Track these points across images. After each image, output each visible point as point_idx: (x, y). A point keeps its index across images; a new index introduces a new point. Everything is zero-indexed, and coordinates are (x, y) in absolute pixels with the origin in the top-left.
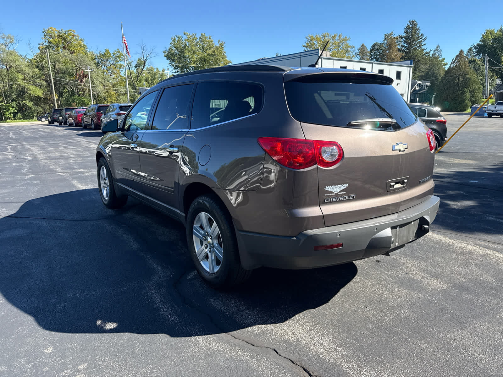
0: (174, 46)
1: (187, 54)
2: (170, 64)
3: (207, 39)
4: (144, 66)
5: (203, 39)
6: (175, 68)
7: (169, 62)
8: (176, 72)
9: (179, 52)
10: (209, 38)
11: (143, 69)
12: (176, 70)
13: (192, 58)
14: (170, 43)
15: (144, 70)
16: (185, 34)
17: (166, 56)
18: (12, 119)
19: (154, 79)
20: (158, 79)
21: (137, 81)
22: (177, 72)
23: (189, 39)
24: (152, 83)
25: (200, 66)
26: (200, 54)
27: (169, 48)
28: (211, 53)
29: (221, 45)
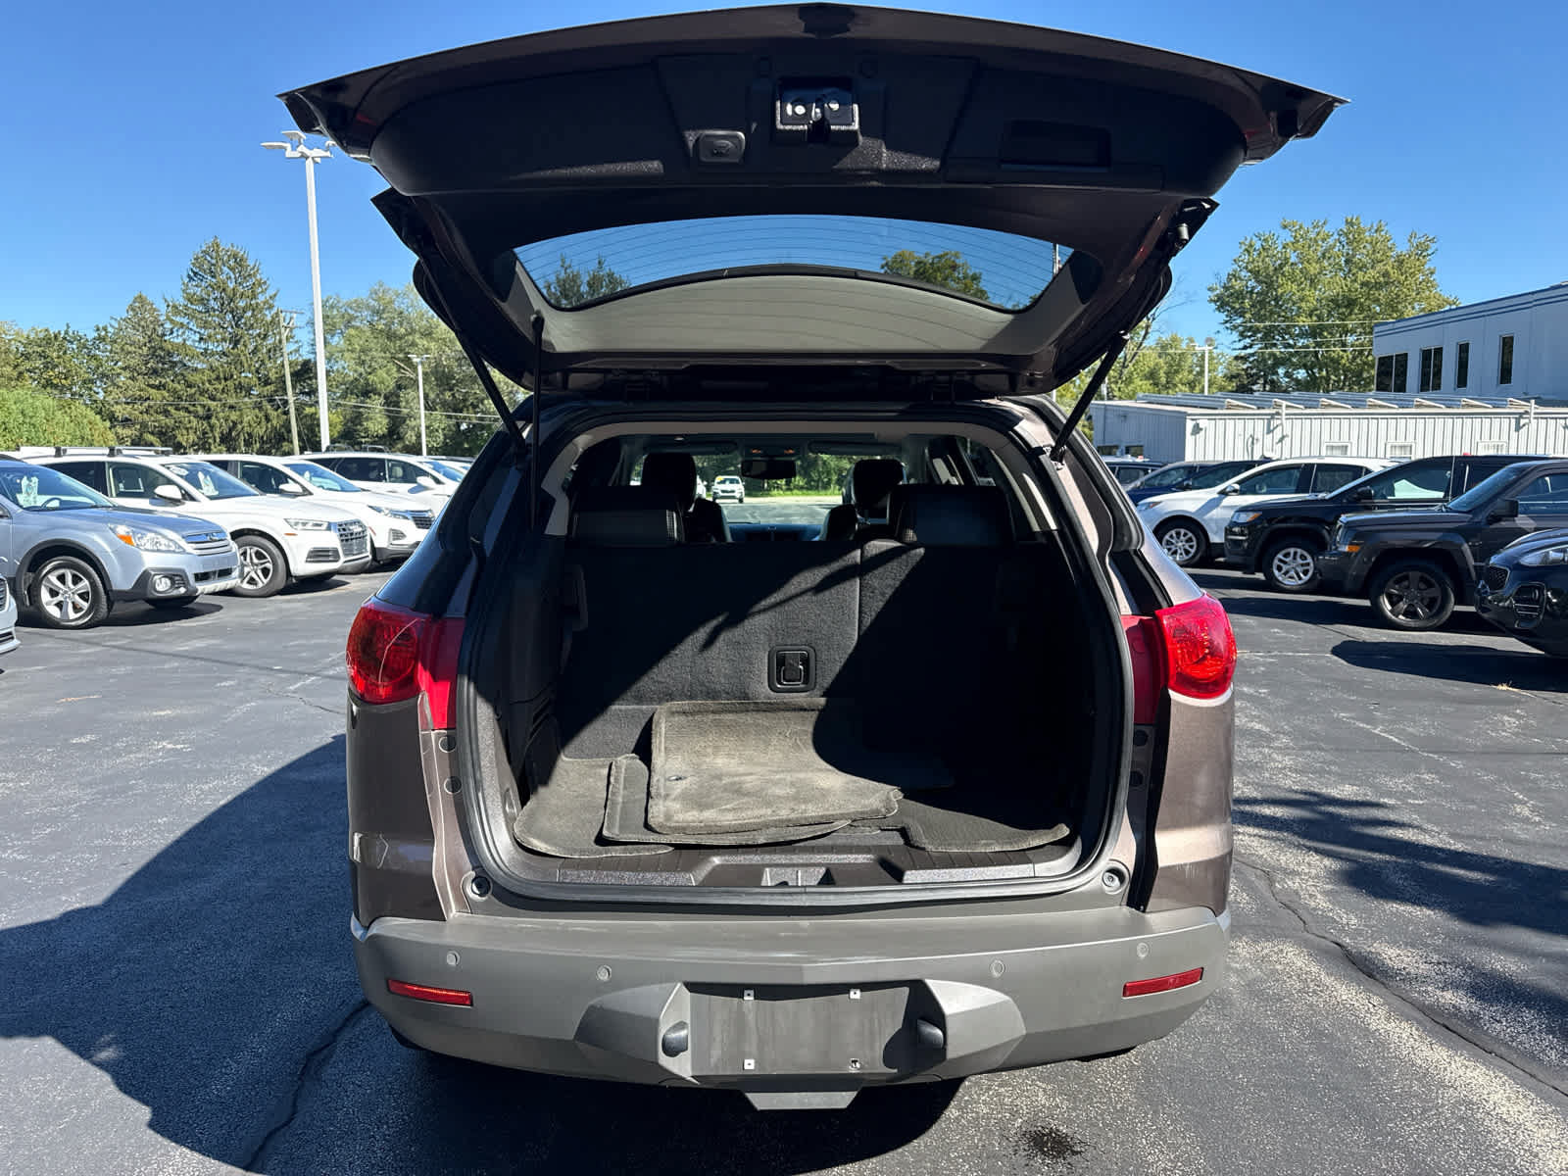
0: (1246, 268)
1: (1288, 288)
2: (1228, 325)
3: (1367, 234)
4: (1147, 333)
5: (1352, 234)
6: (1242, 335)
7: (1223, 317)
8: (1245, 348)
9: (1259, 282)
10: (1376, 231)
11: (1141, 344)
12: (1248, 341)
13: (1302, 299)
14: (1235, 261)
15: (1144, 345)
16: (1285, 227)
17: (1215, 302)
18: (784, 487)
19: (1177, 372)
20: (1190, 372)
21: (1120, 381)
22: (1251, 346)
23: (1298, 241)
24: (1168, 382)
25: (1330, 322)
26: (1334, 285)
27: (1229, 275)
28: (1373, 281)
29: (1421, 251)
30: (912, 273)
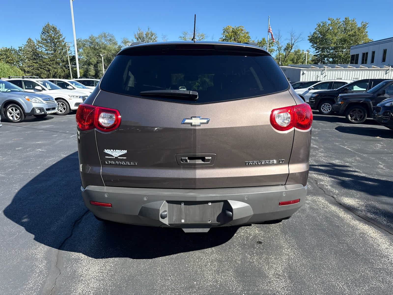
0: (318, 31)
1: (329, 36)
2: (312, 46)
3: (350, 22)
4: (291, 49)
5: (346, 22)
6: (316, 49)
7: (311, 44)
8: (317, 53)
9: (322, 35)
10: (353, 21)
11: (290, 51)
12: (318, 51)
13: (332, 39)
14: (315, 29)
15: (290, 52)
16: (329, 20)
17: (309, 40)
19: (299, 59)
20: (302, 59)
21: (284, 61)
22: (318, 52)
23: (332, 24)
24: (296, 62)
25: (339, 46)
26: (341, 36)
27: (313, 33)
28: (352, 34)
29: (364, 26)
30: (231, 31)
